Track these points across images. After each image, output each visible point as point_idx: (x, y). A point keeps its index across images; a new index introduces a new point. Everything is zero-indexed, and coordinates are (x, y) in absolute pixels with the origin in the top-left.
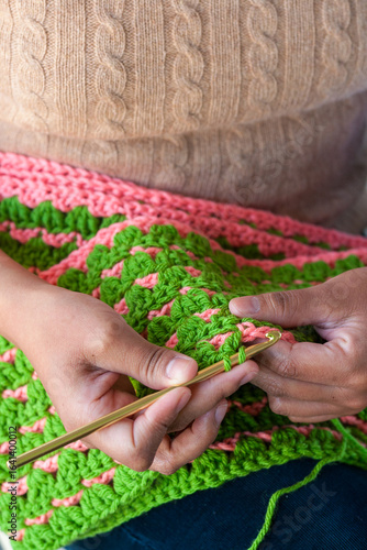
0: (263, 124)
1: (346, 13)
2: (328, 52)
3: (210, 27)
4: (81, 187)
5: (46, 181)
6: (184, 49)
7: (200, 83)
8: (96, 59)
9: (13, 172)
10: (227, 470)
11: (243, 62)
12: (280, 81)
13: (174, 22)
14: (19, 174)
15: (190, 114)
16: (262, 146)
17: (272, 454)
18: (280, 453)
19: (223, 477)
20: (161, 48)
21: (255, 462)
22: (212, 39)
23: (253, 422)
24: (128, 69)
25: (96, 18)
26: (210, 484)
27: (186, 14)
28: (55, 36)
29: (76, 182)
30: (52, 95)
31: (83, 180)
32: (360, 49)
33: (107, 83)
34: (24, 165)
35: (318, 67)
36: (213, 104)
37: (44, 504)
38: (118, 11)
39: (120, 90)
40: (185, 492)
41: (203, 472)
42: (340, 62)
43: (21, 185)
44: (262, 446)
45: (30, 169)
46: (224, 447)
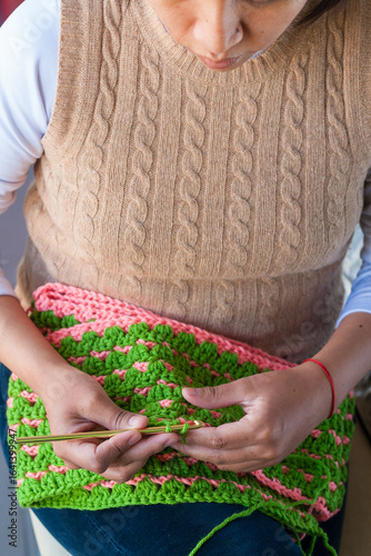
0: (243, 283)
1: (298, 215)
2: (283, 239)
3: (204, 211)
4: (116, 311)
5: (93, 306)
6: (185, 223)
7: (194, 246)
8: (127, 222)
9: (73, 298)
10: (182, 495)
11: (224, 237)
12: (249, 253)
13: (180, 205)
14: (77, 301)
15: (187, 266)
16: (241, 297)
17: (215, 494)
18: (221, 495)
19: (178, 499)
20: (170, 221)
21: (202, 495)
22: (204, 219)
23: (210, 473)
24: (147, 231)
25: (130, 196)
26: (168, 501)
27: (189, 201)
28: (103, 204)
29: (113, 308)
30: (97, 241)
31: (117, 307)
32: (307, 239)
33: (132, 238)
34: (81, 295)
35: (276, 248)
36: (202, 262)
37: (43, 464)
38: (145, 194)
39: (140, 243)
40: (151, 502)
41: (167, 493)
42: (292, 246)
43: (77, 308)
44: (211, 488)
45: (84, 298)
46: (185, 481)
